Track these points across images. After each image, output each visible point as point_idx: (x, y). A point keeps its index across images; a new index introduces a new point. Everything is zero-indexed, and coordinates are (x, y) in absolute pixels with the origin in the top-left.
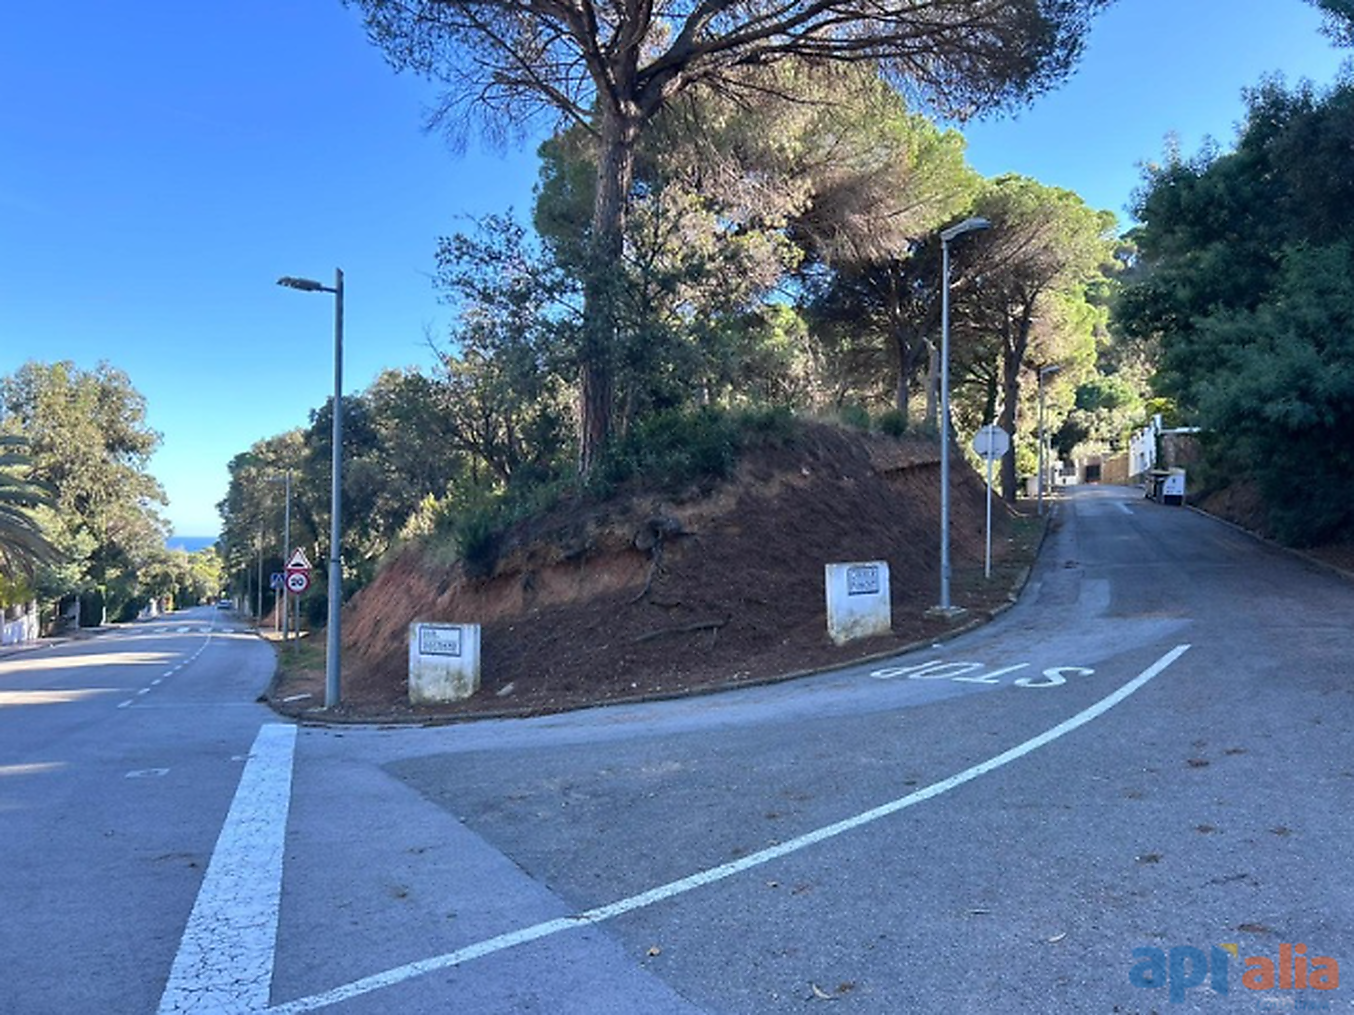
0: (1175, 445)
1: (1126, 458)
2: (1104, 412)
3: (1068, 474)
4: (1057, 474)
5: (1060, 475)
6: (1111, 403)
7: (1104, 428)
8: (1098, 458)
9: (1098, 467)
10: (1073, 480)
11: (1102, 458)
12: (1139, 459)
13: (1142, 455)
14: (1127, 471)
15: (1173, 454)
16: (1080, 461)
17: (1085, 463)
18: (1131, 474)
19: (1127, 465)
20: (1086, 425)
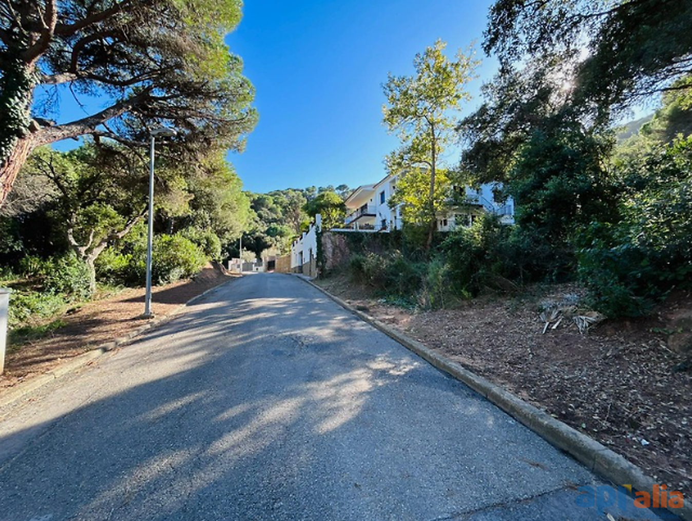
0: (332, 242)
1: (289, 256)
2: (278, 237)
3: (259, 266)
4: (253, 265)
5: (255, 266)
6: (282, 234)
7: (278, 245)
8: (274, 257)
9: (274, 261)
10: (262, 269)
11: (276, 257)
12: (299, 256)
13: (301, 253)
14: (290, 265)
15: (331, 250)
16: (265, 258)
17: (268, 259)
18: (292, 267)
19: (290, 261)
20: (271, 243)
